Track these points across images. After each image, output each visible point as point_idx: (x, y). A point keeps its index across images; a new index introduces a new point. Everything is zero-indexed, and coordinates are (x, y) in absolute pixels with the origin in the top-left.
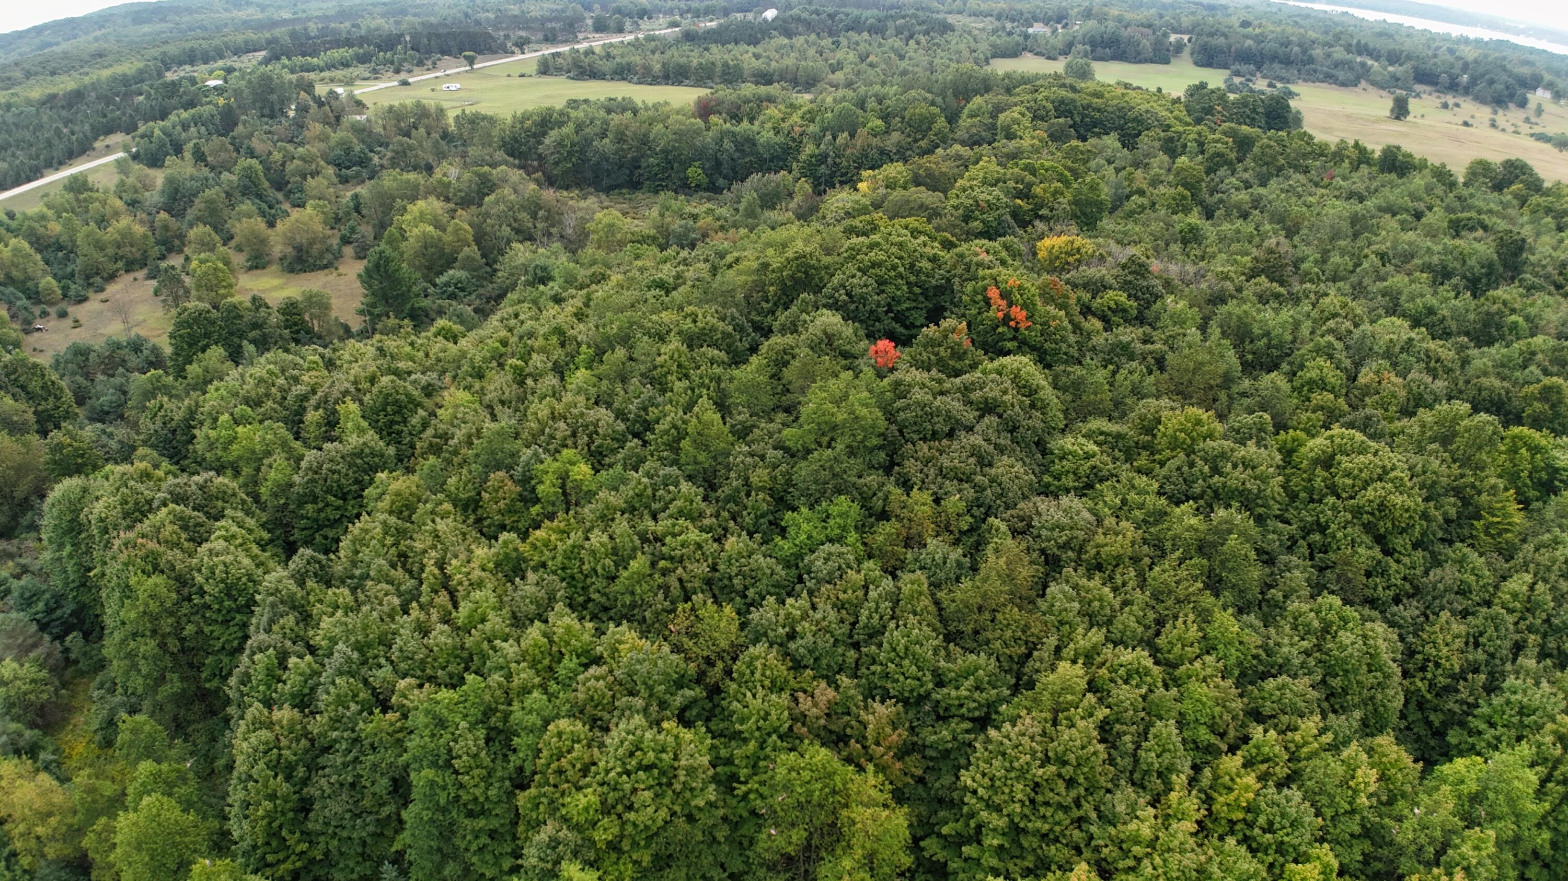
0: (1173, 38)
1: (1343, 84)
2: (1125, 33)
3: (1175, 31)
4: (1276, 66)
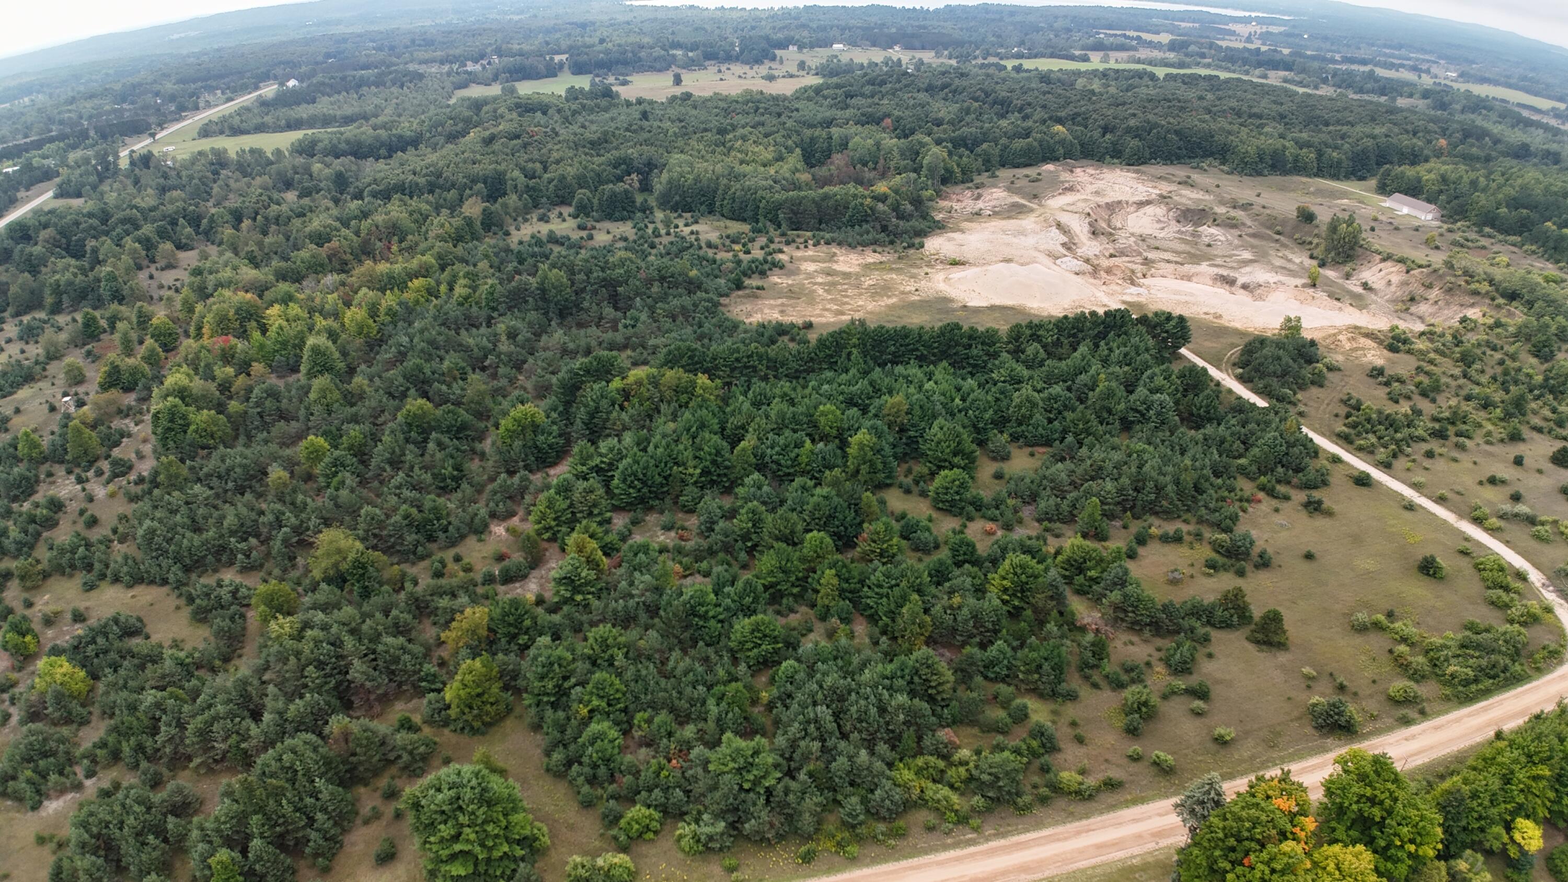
0: (557, 58)
1: (660, 71)
2: (527, 63)
3: (557, 54)
4: (621, 68)
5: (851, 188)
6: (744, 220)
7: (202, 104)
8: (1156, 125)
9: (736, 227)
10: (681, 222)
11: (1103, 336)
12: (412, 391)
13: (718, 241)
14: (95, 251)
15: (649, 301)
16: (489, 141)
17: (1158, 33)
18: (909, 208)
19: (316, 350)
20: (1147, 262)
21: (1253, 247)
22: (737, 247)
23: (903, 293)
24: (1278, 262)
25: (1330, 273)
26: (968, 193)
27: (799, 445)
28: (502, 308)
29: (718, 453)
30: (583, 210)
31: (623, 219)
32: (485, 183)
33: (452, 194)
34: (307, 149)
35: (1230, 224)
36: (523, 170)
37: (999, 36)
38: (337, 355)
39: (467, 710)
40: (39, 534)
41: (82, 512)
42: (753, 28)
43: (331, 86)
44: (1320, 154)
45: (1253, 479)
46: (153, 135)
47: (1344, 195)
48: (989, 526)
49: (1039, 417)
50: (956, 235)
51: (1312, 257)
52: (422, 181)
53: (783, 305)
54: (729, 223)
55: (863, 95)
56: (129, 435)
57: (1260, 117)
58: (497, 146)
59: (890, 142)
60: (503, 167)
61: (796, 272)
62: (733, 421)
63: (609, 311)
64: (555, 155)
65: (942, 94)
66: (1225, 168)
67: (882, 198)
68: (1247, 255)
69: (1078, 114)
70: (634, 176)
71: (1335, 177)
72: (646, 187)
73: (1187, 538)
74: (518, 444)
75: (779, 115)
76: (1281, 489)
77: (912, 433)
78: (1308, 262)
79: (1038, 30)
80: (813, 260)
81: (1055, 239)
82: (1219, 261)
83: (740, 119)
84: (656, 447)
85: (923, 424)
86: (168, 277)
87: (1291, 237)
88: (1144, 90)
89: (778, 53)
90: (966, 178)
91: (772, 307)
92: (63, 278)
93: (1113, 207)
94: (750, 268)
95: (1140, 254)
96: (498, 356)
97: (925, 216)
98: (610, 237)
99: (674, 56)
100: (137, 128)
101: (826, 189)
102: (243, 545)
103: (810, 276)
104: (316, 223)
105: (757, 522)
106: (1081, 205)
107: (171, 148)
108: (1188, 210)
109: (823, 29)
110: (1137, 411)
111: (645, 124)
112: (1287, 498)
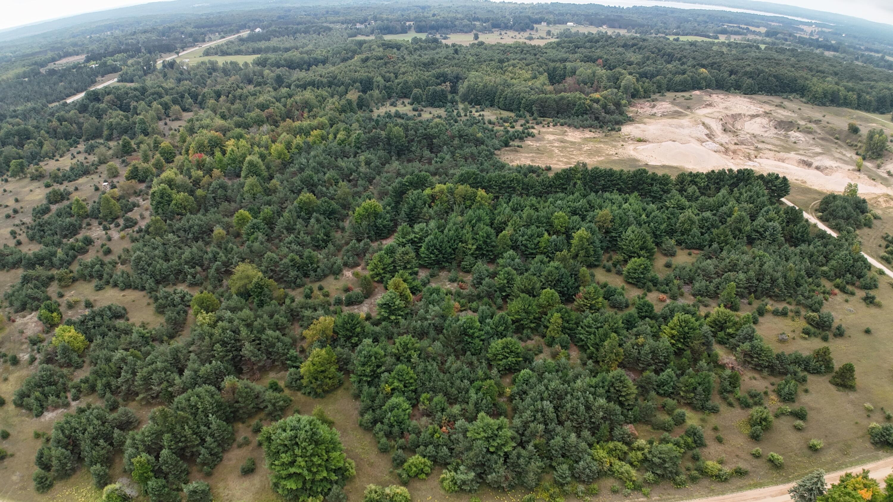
0: (408, 23)
1: (466, 32)
2: (391, 24)
3: (408, 21)
4: (444, 30)
5: (578, 94)
6: (511, 111)
7: (207, 39)
8: (762, 71)
9: (505, 114)
10: (474, 110)
11: (735, 185)
12: (305, 190)
13: (495, 121)
14: (135, 108)
15: (452, 149)
16: (366, 60)
17: (758, 27)
18: (613, 107)
19: (251, 163)
20: (757, 149)
21: (822, 145)
22: (506, 124)
23: (608, 155)
24: (838, 155)
25: (868, 164)
26: (648, 104)
27: (540, 235)
28: (364, 147)
29: (488, 236)
30: (416, 100)
31: (439, 107)
32: (361, 83)
33: (342, 89)
34: (262, 63)
35: (808, 131)
36: (383, 77)
37: (665, 23)
38: (263, 167)
39: (314, 381)
40: (75, 257)
41: (103, 246)
42: (521, 12)
43: (279, 32)
44: (859, 96)
45: (831, 280)
46: (178, 53)
47: (873, 121)
48: (662, 296)
49: (695, 230)
50: (641, 126)
51: (857, 154)
52: (325, 80)
53: (533, 157)
54: (502, 112)
55: (585, 48)
56: (139, 206)
57: (823, 72)
58: (369, 63)
59: (601, 72)
60: (372, 74)
61: (542, 139)
62: (500, 218)
63: (427, 153)
64: (403, 70)
65: (632, 49)
66: (804, 100)
67: (597, 101)
68: (818, 150)
69: (715, 63)
70: (448, 83)
71: (868, 110)
72: (454, 91)
73: (790, 314)
74: (365, 223)
75: (535, 55)
76: (849, 288)
77: (614, 234)
78: (855, 157)
79: (688, 21)
80: (552, 134)
81: (702, 132)
82: (801, 152)
83: (511, 56)
84: (449, 230)
85: (621, 229)
86: (175, 125)
87: (844, 141)
88: (753, 54)
89: (535, 26)
90: (646, 95)
91: (526, 158)
92: (114, 121)
93: (736, 117)
94: (514, 135)
95: (753, 144)
96: (359, 174)
97: (622, 113)
98: (431, 116)
99: (475, 25)
100: (169, 49)
101: (563, 94)
102: (192, 270)
103: (550, 142)
104: (261, 99)
105: (510, 281)
106: (716, 115)
107: (187, 60)
108: (782, 121)
109: (562, 15)
110: (757, 232)
111: (456, 56)
112: (853, 294)
